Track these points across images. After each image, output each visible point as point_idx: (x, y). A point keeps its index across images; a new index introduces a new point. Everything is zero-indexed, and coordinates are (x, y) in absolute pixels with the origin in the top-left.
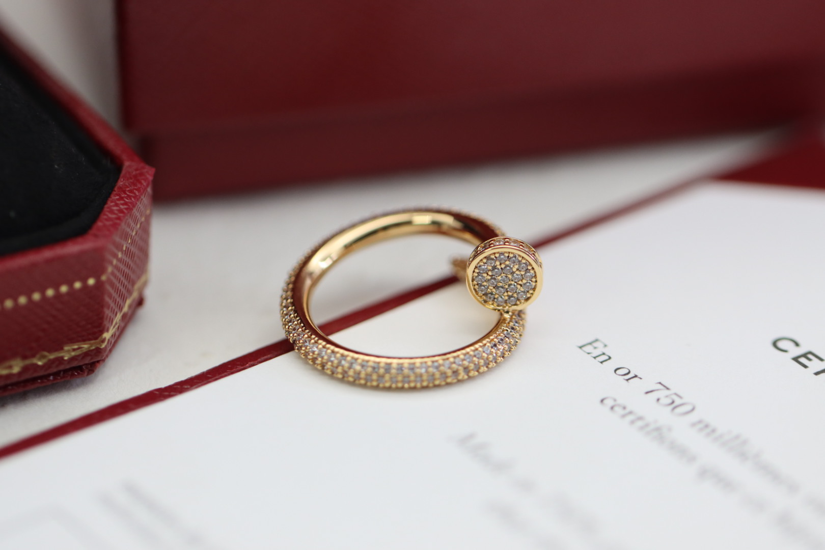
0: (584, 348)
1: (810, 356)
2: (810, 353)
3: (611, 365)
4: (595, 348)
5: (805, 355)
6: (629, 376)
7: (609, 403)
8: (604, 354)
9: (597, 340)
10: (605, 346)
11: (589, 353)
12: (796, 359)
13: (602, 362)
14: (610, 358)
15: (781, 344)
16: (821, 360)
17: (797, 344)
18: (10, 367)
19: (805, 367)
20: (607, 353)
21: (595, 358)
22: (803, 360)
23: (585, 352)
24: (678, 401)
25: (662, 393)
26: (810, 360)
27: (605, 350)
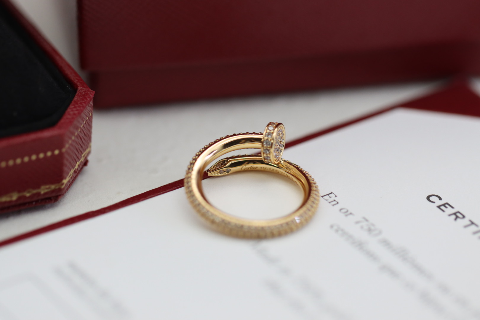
0: (324, 197)
1: (447, 205)
2: (447, 204)
3: (338, 207)
4: (330, 197)
5: (444, 205)
6: (347, 213)
7: (335, 228)
8: (335, 201)
9: (332, 193)
10: (336, 196)
11: (326, 200)
12: (439, 207)
13: (333, 205)
14: (338, 203)
15: (431, 198)
16: (453, 207)
17: (440, 199)
18: (11, 197)
19: (443, 211)
20: (337, 200)
21: (330, 203)
22: (443, 208)
23: (324, 199)
24: (372, 228)
25: (364, 224)
26: (446, 207)
27: (336, 199)
